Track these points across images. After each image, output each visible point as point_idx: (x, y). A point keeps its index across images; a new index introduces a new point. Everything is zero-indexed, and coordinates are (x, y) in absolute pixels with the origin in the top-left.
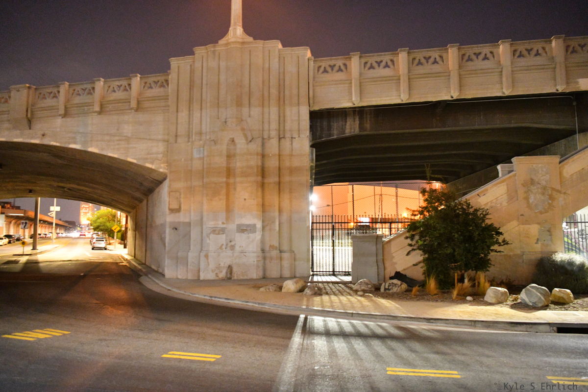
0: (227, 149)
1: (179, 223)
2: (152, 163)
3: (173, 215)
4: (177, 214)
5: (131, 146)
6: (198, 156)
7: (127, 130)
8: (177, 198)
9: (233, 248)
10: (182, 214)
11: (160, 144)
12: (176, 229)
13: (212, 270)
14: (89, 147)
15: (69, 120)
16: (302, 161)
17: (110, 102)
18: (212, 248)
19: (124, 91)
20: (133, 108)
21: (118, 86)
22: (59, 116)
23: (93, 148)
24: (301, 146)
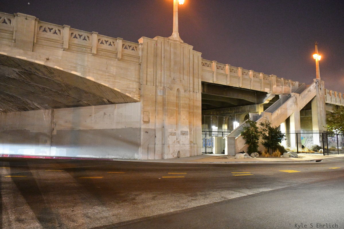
0: (177, 94)
1: (149, 129)
2: (130, 93)
3: (145, 124)
4: (148, 124)
5: (116, 81)
6: (160, 94)
7: (113, 70)
8: (148, 115)
9: (179, 142)
10: (150, 124)
11: (134, 83)
12: (147, 132)
13: (171, 154)
14: (87, 76)
15: (69, 53)
16: (199, 104)
17: (103, 50)
18: (170, 143)
19: (109, 45)
20: (119, 58)
21: (105, 41)
22: (62, 48)
23: (90, 77)
24: (199, 97)
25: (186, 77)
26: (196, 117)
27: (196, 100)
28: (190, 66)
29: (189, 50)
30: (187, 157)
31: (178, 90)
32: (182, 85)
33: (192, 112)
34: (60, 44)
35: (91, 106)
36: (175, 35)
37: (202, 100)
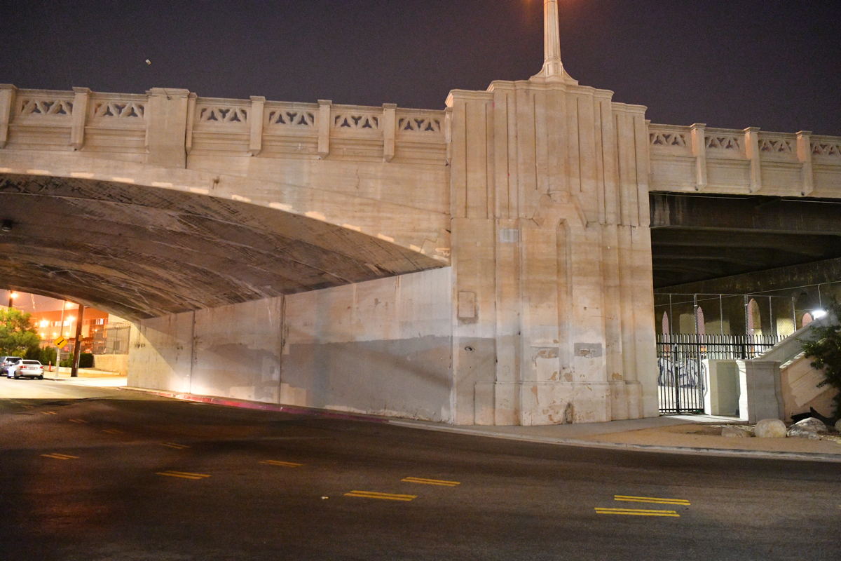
0: (558, 236)
1: (475, 340)
2: (421, 245)
3: (464, 327)
4: (471, 326)
5: (381, 214)
6: (507, 241)
7: (375, 188)
8: (471, 301)
9: (569, 377)
10: (479, 324)
11: (433, 217)
12: (471, 349)
13: (543, 411)
14: (307, 211)
15: (264, 160)
16: (645, 259)
17: (346, 142)
18: (540, 378)
19: (364, 126)
20: (388, 156)
21: (353, 118)
22: (248, 152)
23: (315, 213)
24: (642, 239)
25: (589, 185)
26: (633, 301)
27: (631, 250)
28: (605, 150)
29: (600, 104)
30: (601, 423)
31: (562, 223)
32: (577, 209)
33: (615, 287)
34: (242, 143)
35: (349, 283)
36: (552, 67)
37: (653, 246)
